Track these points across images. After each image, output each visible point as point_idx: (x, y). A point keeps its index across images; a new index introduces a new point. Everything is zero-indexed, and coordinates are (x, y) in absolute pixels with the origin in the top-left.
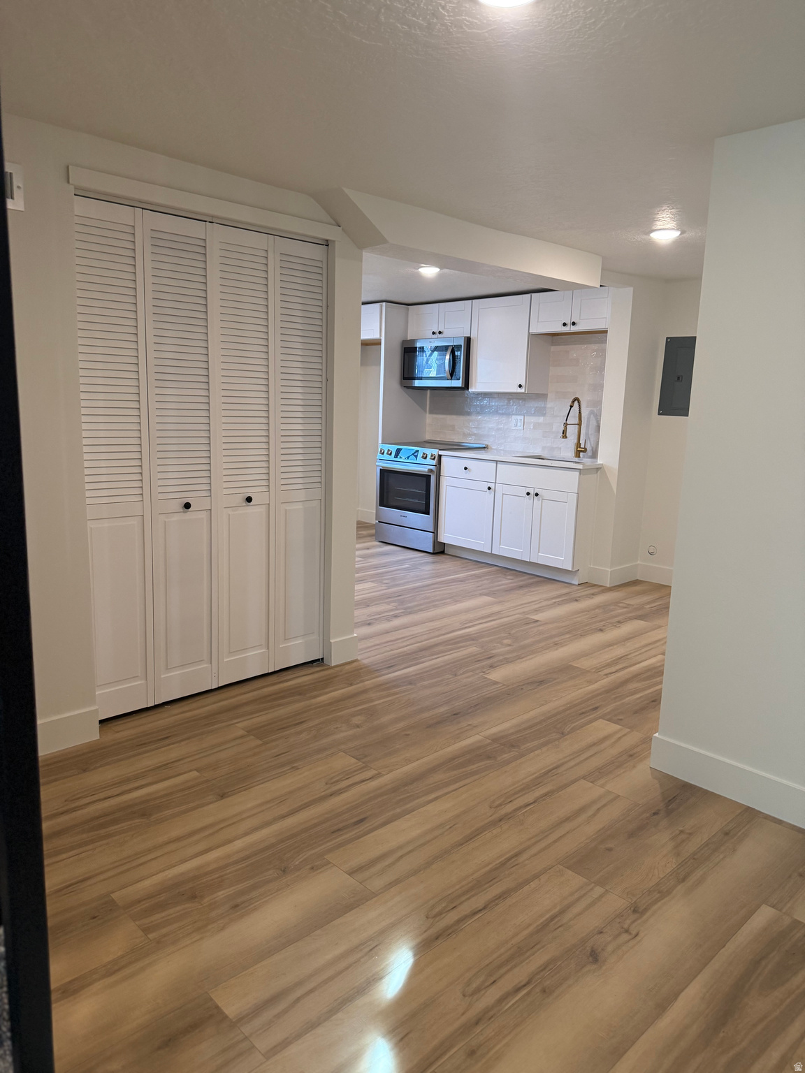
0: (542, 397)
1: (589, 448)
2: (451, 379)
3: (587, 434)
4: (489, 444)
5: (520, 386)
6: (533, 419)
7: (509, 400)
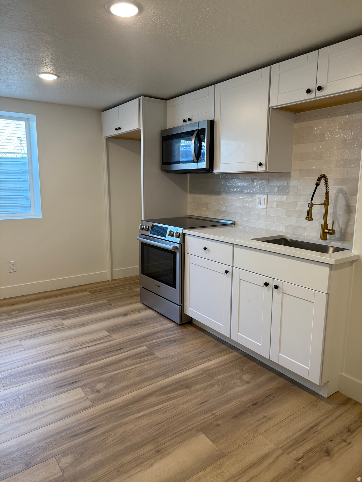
0: (285, 175)
1: (336, 229)
2: (198, 161)
3: (334, 214)
4: (236, 220)
5: (260, 164)
6: (276, 198)
7: (253, 179)
